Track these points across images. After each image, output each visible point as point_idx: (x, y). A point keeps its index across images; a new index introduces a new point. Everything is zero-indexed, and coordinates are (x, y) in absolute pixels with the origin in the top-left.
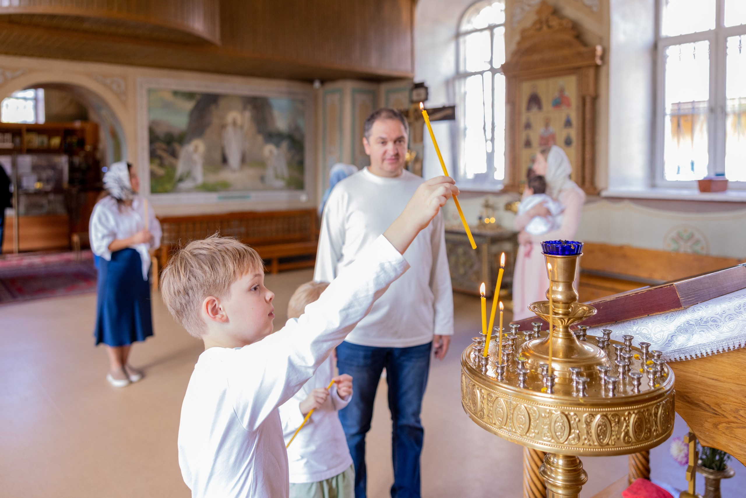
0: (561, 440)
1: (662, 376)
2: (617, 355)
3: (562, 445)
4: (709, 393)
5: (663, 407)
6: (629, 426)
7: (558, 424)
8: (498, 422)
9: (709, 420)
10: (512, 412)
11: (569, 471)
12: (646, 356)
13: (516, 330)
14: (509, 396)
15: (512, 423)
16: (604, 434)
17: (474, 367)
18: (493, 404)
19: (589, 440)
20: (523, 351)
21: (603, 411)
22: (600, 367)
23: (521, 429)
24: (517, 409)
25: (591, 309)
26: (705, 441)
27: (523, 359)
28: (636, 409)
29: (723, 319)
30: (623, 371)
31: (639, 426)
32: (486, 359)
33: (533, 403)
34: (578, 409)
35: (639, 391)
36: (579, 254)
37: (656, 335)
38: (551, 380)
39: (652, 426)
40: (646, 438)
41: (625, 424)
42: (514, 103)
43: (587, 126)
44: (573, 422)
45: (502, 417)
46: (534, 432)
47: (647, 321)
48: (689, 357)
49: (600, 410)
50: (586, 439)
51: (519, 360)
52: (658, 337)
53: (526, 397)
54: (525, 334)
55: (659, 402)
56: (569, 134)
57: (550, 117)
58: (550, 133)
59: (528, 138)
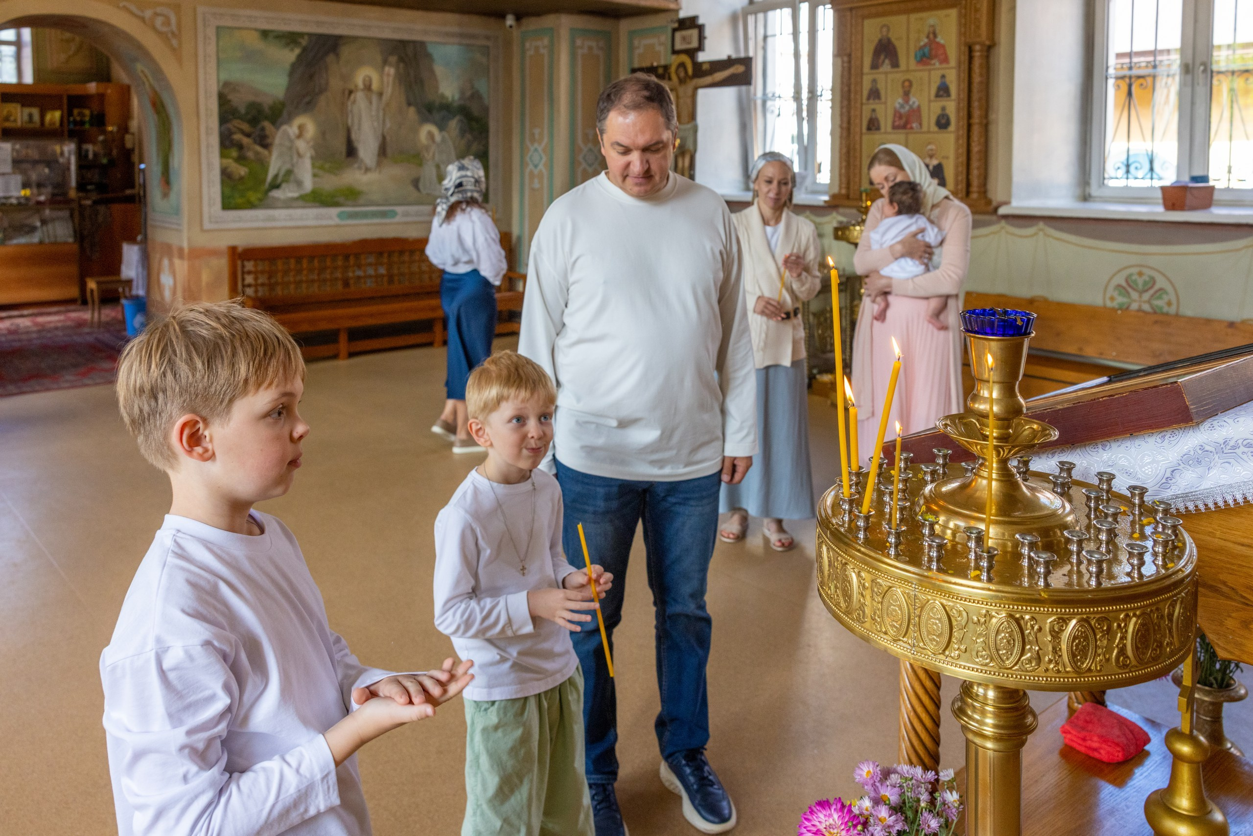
0: (1007, 662)
1: (1175, 548)
2: (1090, 507)
3: (1009, 671)
4: (1235, 567)
5: (1181, 603)
6: (1126, 639)
7: (1003, 635)
8: (893, 630)
9: (1233, 615)
10: (917, 612)
11: (1006, 710)
12: (1140, 509)
13: (906, 463)
14: (914, 586)
15: (918, 633)
16: (1084, 652)
17: (842, 530)
18: (883, 597)
19: (1057, 664)
20: (928, 501)
21: (1082, 613)
22: (1070, 532)
23: (935, 643)
24: (928, 607)
25: (1046, 430)
26: (1226, 650)
27: (931, 518)
28: (1138, 608)
30: (1108, 539)
31: (1143, 637)
32: (867, 518)
33: (957, 599)
34: (1038, 609)
35: (1141, 576)
36: (1029, 333)
37: (1143, 469)
38: (988, 557)
39: (1164, 636)
40: (1153, 659)
41: (1119, 635)
42: (850, 55)
43: (975, 96)
44: (1028, 631)
45: (899, 622)
46: (958, 648)
47: (1128, 443)
48: (1202, 507)
49: (1076, 610)
50: (1052, 661)
51: (925, 520)
52: (1147, 472)
53: (943, 587)
54: (925, 470)
55: (1175, 595)
56: (943, 109)
57: (911, 78)
58: (911, 107)
59: (874, 116)
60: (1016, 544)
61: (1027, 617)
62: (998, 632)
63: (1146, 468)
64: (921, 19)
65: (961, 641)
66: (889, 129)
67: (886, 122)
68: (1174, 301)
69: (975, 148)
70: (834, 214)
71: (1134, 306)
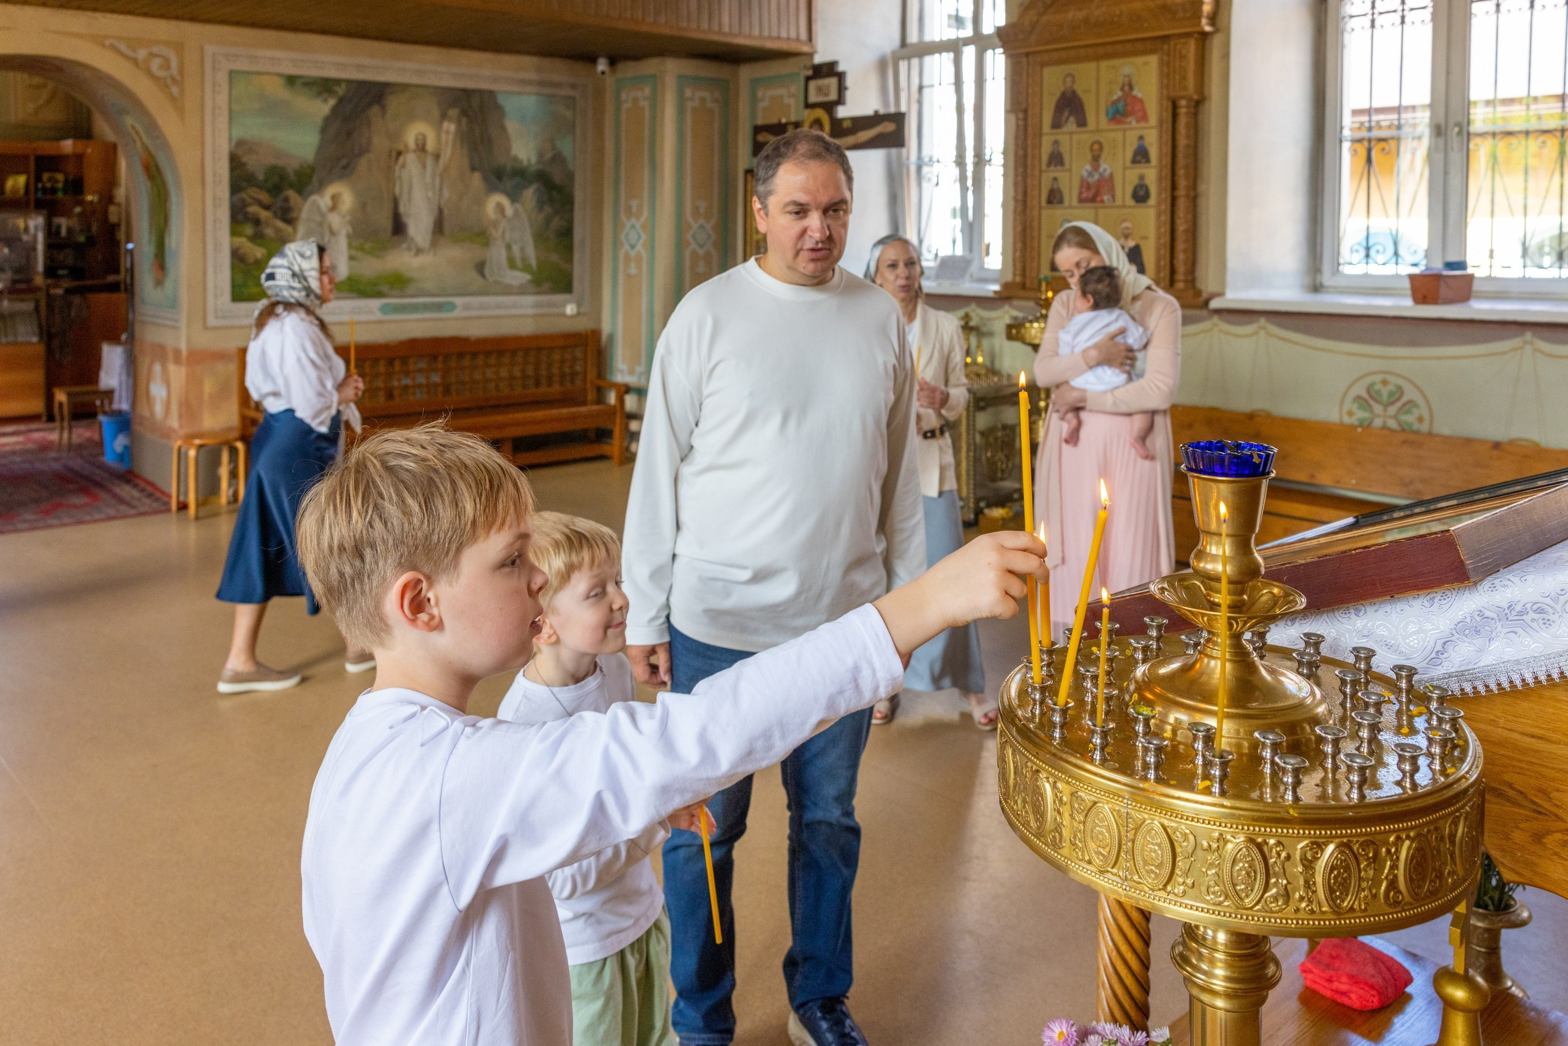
0: (1247, 901)
1: (1455, 747)
2: (1345, 694)
3: (1249, 912)
4: (1523, 765)
5: (1466, 819)
6: (1397, 868)
7: (1241, 865)
8: (1098, 858)
9: (1522, 826)
10: (1130, 835)
11: (1241, 957)
12: (1407, 695)
13: (1111, 637)
14: (1125, 801)
15: (1132, 862)
16: (1345, 886)
17: (1032, 726)
18: (1086, 815)
19: (1310, 902)
20: (1140, 687)
21: (1341, 836)
22: (1322, 729)
23: (1153, 875)
24: (1144, 829)
25: (1290, 595)
26: (1514, 871)
27: (1146, 711)
28: (1412, 828)
29: (1558, 607)
30: (1371, 736)
31: (1419, 864)
32: (1064, 711)
33: (1182, 818)
34: (1285, 831)
35: (1414, 786)
36: (1269, 473)
37: (1407, 641)
38: (1222, 763)
39: (1446, 864)
40: (1431, 893)
41: (1389, 863)
42: (1026, 111)
43: (1181, 162)
44: (1274, 860)
45: (1107, 849)
46: (1184, 883)
47: (1388, 607)
48: (1481, 689)
49: (1334, 832)
50: (1304, 898)
51: (1139, 714)
52: (1412, 643)
53: (1164, 803)
54: (1136, 645)
55: (1457, 810)
56: (1142, 177)
57: (1102, 140)
58: (1101, 175)
59: (1055, 186)
60: (1255, 745)
61: (1272, 841)
62: (1234, 862)
63: (1411, 639)
64: (1114, 67)
65: (1187, 874)
66: (1075, 202)
67: (1071, 193)
68: (1426, 416)
69: (1181, 227)
70: (1007, 308)
71: (1378, 423)
